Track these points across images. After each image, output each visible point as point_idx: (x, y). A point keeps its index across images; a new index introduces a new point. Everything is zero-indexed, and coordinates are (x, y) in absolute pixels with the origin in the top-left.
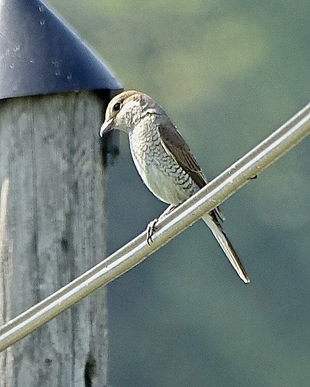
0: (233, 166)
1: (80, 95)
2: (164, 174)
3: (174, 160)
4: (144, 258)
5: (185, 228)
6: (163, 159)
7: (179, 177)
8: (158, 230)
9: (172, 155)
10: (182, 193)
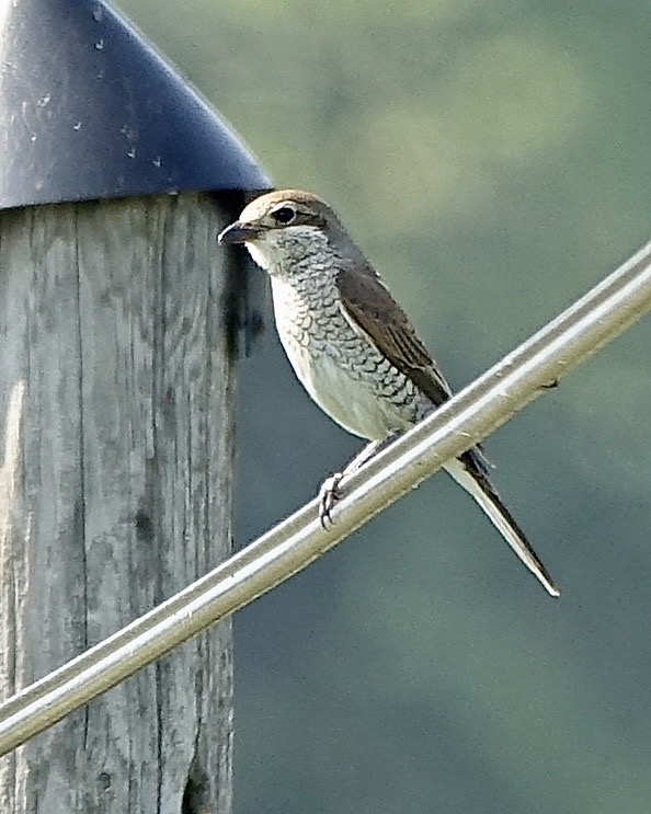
0: (508, 360)
1: (181, 201)
2: (350, 377)
3: (370, 346)
4: (314, 557)
5: (403, 493)
6: (348, 344)
7: (383, 381)
8: (345, 497)
9: (366, 335)
10: (393, 414)
